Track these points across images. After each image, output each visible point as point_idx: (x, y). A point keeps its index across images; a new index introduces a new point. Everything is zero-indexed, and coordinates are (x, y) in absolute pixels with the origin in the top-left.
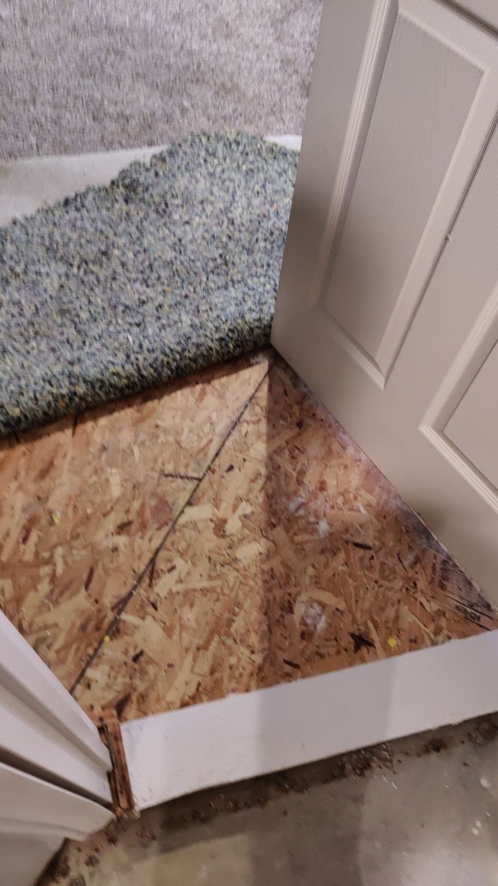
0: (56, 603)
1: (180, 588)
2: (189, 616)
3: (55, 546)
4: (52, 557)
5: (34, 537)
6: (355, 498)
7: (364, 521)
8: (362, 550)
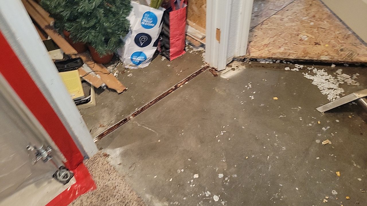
6: (324, 20)
7: (325, 24)
8: (323, 29)
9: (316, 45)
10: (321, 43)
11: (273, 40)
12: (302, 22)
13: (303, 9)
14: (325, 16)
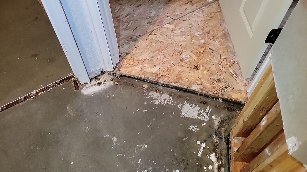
0: (125, 31)
1: (155, 39)
2: (154, 45)
3: (131, 21)
4: (130, 22)
5: (128, 17)
6: (217, 38)
7: (216, 44)
8: (210, 50)
9: (194, 68)
10: (201, 68)
11: (152, 56)
12: (193, 37)
13: (202, 21)
14: (220, 34)
